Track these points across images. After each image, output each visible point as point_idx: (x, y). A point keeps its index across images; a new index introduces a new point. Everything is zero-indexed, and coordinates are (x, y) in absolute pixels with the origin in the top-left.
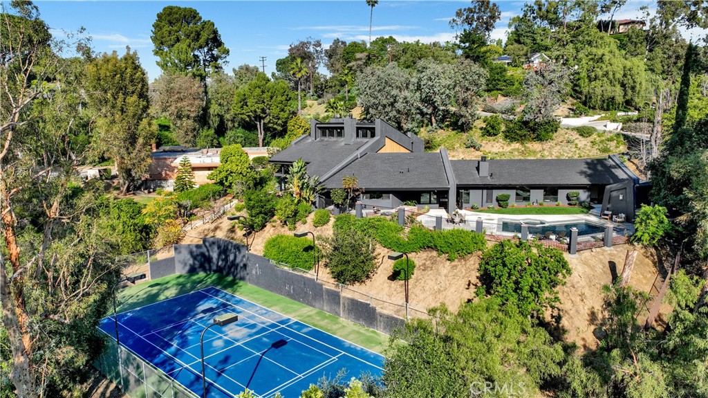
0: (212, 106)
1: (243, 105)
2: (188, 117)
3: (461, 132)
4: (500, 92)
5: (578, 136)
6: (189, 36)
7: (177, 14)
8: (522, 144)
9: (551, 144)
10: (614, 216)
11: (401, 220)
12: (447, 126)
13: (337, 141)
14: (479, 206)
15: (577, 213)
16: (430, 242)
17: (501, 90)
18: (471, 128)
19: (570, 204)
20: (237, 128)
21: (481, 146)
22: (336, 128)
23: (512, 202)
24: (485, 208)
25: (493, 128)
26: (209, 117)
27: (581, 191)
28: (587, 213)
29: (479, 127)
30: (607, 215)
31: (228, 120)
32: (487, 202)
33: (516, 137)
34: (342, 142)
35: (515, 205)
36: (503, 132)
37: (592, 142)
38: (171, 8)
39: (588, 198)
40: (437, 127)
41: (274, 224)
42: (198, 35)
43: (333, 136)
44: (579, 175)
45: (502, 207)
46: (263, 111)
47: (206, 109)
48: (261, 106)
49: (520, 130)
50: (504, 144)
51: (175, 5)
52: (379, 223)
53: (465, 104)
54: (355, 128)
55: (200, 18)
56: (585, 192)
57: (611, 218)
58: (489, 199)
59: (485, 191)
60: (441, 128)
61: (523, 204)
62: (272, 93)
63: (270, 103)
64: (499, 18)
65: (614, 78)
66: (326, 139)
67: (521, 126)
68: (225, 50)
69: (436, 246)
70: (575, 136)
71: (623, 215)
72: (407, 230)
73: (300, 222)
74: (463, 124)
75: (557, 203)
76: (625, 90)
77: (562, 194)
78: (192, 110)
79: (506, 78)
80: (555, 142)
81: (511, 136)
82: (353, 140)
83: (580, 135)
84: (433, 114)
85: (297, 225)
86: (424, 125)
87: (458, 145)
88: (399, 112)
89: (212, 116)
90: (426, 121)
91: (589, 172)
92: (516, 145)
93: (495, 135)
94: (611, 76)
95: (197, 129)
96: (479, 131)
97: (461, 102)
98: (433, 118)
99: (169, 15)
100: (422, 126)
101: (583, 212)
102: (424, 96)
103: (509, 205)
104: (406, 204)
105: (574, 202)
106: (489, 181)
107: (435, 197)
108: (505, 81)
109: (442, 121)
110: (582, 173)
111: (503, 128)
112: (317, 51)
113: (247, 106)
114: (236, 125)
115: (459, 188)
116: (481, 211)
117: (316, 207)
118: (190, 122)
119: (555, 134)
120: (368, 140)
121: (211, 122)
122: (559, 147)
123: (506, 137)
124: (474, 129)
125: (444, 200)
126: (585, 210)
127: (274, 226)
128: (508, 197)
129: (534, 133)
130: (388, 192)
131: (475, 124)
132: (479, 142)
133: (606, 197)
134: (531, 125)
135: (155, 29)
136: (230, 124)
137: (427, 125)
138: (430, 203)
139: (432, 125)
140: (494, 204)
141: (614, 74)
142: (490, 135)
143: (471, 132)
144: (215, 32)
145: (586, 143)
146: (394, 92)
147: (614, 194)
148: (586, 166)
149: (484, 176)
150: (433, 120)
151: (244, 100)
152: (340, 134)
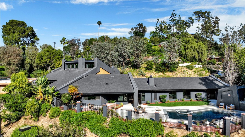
0: (27, 60)
1: (41, 59)
2: (14, 64)
3: (136, 69)
4: (150, 55)
5: (187, 69)
6: (20, 31)
7: (15, 22)
8: (163, 73)
9: (176, 73)
10: (226, 106)
11: (105, 113)
12: (130, 67)
13: (75, 70)
14: (150, 102)
15: (203, 105)
16: (124, 129)
17: (151, 54)
18: (140, 67)
19: (197, 100)
20: (39, 70)
21: (145, 74)
22: (75, 63)
23: (168, 99)
24: (153, 103)
25: (150, 66)
26: (25, 64)
27: (202, 93)
28: (208, 104)
29: (144, 67)
30: (222, 105)
31: (34, 66)
32: (154, 100)
33: (161, 70)
34: (77, 70)
35: (169, 101)
36: (154, 68)
37: (194, 72)
38: (13, 20)
39: (205, 96)
40: (125, 67)
41: (26, 117)
42: (24, 32)
43: (74, 68)
44: (199, 84)
45: (163, 102)
46: (50, 62)
47: (23, 61)
48: (49, 60)
49: (162, 67)
50: (155, 73)
51: (15, 20)
52: (89, 116)
53: (138, 56)
54: (84, 63)
55: (27, 25)
56: (204, 93)
57: (225, 107)
58: (155, 98)
59: (153, 94)
60: (128, 68)
61: (173, 101)
62: (54, 54)
63: (53, 59)
64: (147, 31)
65: (195, 48)
66: (70, 69)
67: (162, 66)
68: (37, 39)
69: (128, 133)
70: (186, 69)
71: (233, 106)
72: (109, 120)
73: (42, 116)
74: (137, 65)
75: (190, 99)
76: (199, 54)
77: (193, 94)
78: (15, 61)
79: (153, 49)
80: (178, 72)
81: (158, 70)
82: (83, 69)
83: (188, 69)
84: (124, 61)
85: (40, 118)
86: (120, 67)
87: (135, 74)
88: (108, 60)
89: (26, 64)
90: (121, 65)
91: (204, 83)
92: (161, 74)
93: (151, 70)
94: (193, 48)
95: (18, 70)
96: (144, 68)
97: (136, 55)
98: (124, 63)
99: (11, 23)
100: (119, 67)
101: (205, 104)
102: (119, 54)
103: (166, 101)
104: (110, 102)
105: (199, 99)
106: (155, 88)
107: (126, 98)
108: (152, 50)
109: (128, 64)
110: (200, 83)
111: (154, 67)
112: (79, 43)
113: (43, 60)
114: (38, 68)
115: (140, 92)
116: (152, 105)
117: (54, 106)
118: (15, 66)
119: (177, 69)
120: (91, 69)
121: (26, 67)
122: (180, 74)
123: (156, 70)
124: (142, 68)
125: (131, 99)
126: (206, 103)
127: (26, 119)
128: (165, 97)
129: (168, 68)
130: (99, 95)
131: (142, 66)
132: (144, 73)
133: (219, 95)
134: (167, 65)
135: (3, 27)
136: (35, 68)
137: (121, 67)
138: (123, 101)
139: (123, 66)
140: (158, 101)
141: (194, 47)
142: (149, 70)
143: (140, 69)
144: (33, 31)
145: (191, 72)
146: (107, 52)
147: (224, 93)
148: (201, 80)
149: (152, 86)
150: (124, 64)
151: (41, 57)
152: (77, 67)
